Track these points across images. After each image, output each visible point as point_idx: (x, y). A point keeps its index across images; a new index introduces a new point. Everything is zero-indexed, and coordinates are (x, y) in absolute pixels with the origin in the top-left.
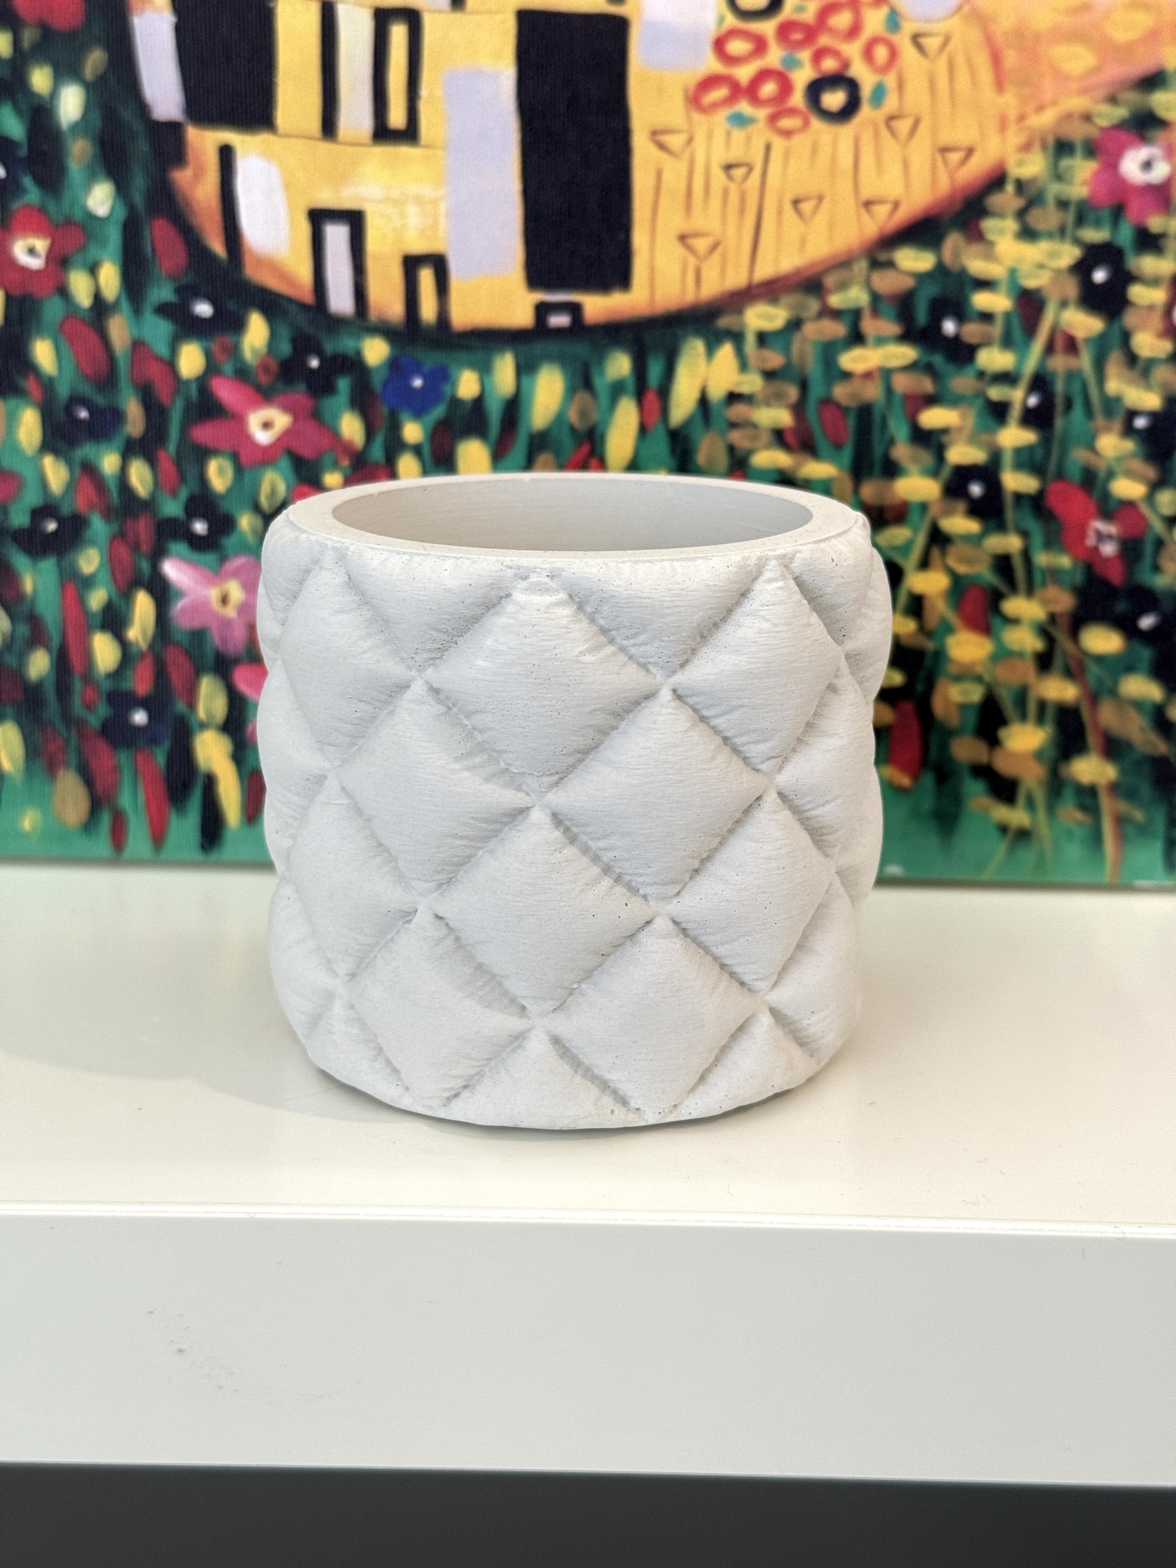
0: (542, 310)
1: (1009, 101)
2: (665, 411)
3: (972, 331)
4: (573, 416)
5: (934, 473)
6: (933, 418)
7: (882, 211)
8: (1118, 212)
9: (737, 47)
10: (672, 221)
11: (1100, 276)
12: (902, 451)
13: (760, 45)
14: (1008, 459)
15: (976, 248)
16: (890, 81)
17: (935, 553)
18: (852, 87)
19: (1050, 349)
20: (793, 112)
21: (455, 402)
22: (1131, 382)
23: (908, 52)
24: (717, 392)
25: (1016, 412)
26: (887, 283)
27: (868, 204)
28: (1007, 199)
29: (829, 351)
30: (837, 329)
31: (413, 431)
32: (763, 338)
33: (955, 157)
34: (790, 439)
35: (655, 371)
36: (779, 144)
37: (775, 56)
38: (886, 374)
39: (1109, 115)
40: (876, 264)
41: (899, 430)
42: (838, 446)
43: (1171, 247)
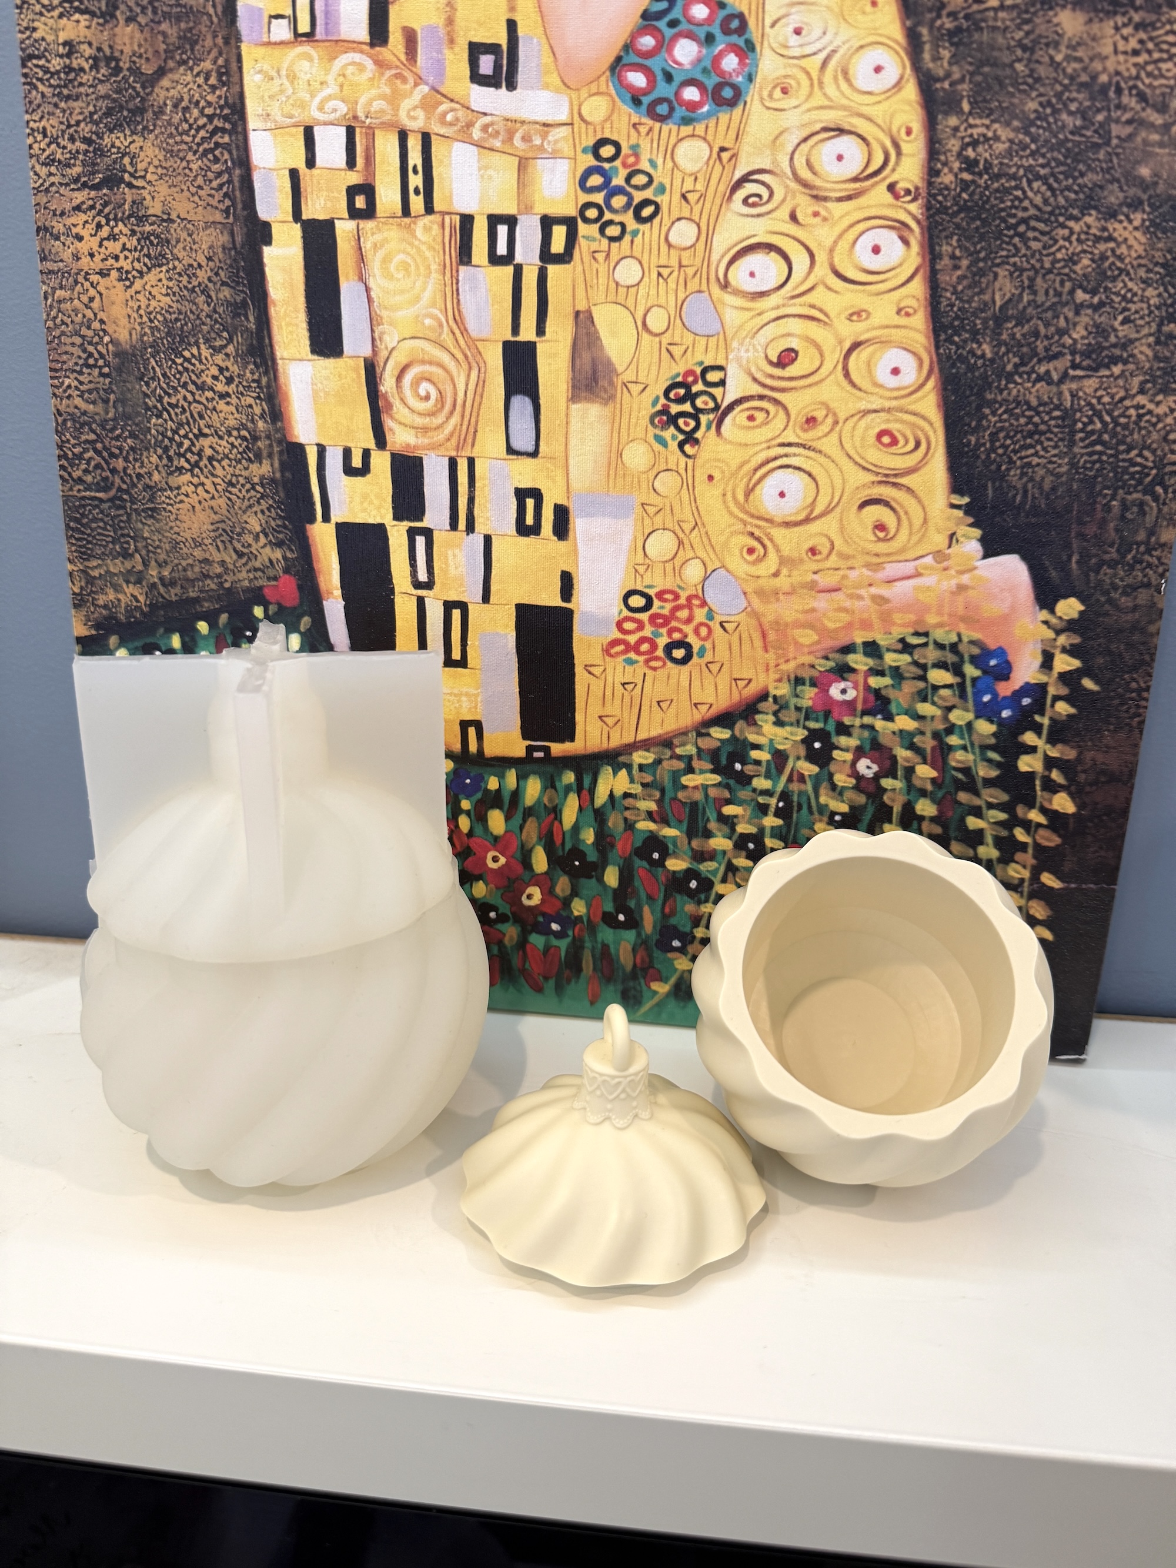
0: (530, 749)
1: (771, 657)
2: (592, 800)
3: (749, 769)
4: (546, 800)
5: (730, 838)
6: (729, 810)
7: (703, 708)
8: (827, 714)
9: (628, 626)
10: (595, 710)
11: (817, 745)
12: (713, 825)
13: (641, 626)
14: (768, 832)
15: (752, 729)
16: (708, 645)
17: (730, 875)
18: (688, 647)
19: (790, 780)
20: (657, 658)
21: (487, 791)
22: (833, 798)
23: (717, 630)
24: (618, 792)
25: (772, 810)
26: (705, 743)
27: (696, 705)
28: (769, 705)
29: (676, 776)
30: (681, 765)
31: (466, 804)
32: (641, 767)
33: (741, 684)
34: (655, 816)
35: (587, 781)
36: (649, 672)
37: (648, 631)
38: (705, 787)
39: (824, 665)
40: (699, 734)
41: (712, 815)
42: (680, 822)
43: (856, 732)
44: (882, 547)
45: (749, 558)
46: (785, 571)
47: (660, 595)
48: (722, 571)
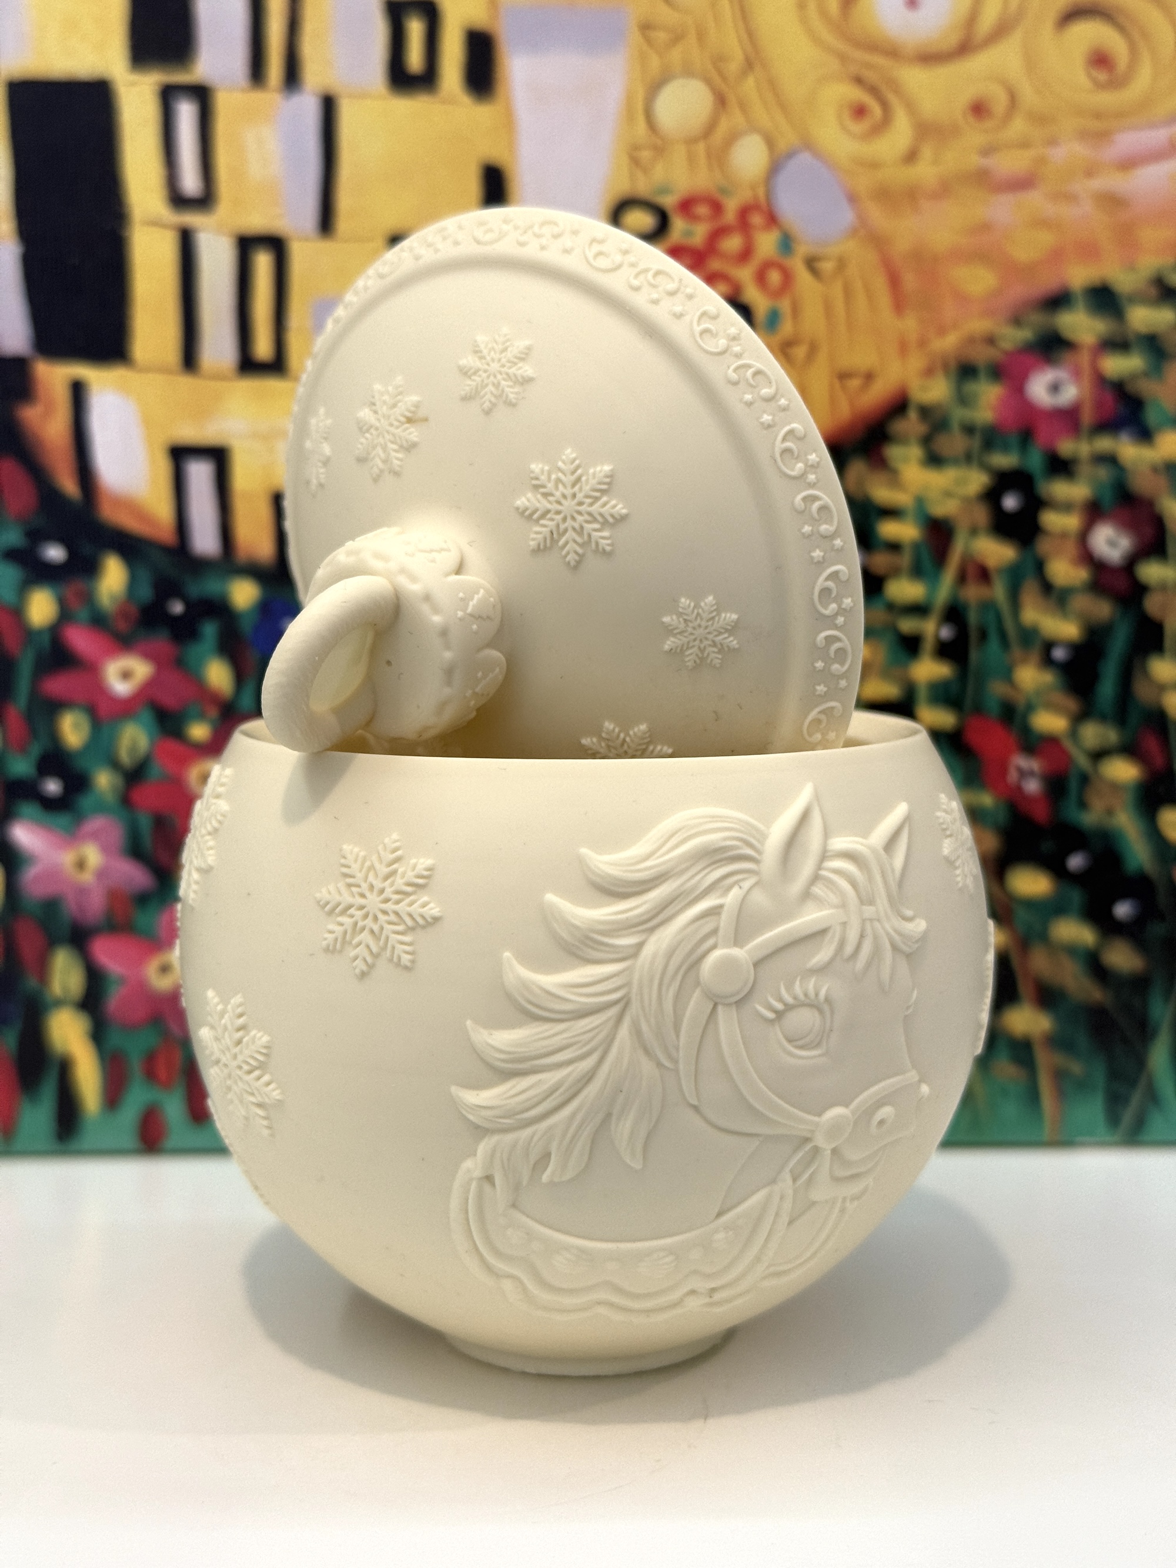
1: (910, 324)
3: (879, 562)
8: (1026, 436)
11: (1010, 502)
14: (922, 694)
15: (880, 476)
16: (785, 305)
18: (745, 312)
19: (962, 578)
22: (1048, 611)
23: (802, 275)
25: (928, 645)
28: (911, 425)
33: (855, 383)
39: (1014, 337)
43: (1085, 470)
44: (1107, 99)
45: (859, 127)
46: (927, 152)
47: (686, 206)
48: (805, 157)
